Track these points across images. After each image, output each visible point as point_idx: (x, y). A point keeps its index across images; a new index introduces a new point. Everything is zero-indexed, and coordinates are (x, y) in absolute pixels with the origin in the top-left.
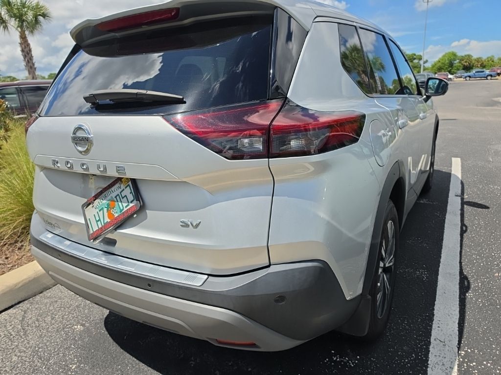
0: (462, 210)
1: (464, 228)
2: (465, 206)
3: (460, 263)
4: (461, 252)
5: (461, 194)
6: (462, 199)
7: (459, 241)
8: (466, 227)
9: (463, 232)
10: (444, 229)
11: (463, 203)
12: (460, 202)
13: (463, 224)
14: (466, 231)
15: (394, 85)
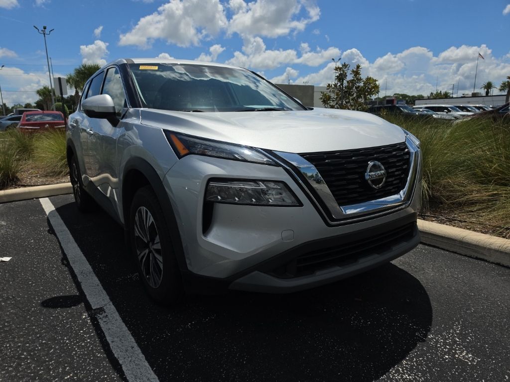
0: (78, 285)
1: (65, 262)
2: (76, 292)
3: (57, 238)
4: (60, 243)
6: (88, 307)
7: (65, 250)
8: (63, 264)
9: (65, 258)
10: (83, 254)
11: (81, 298)
13: (68, 265)
14: (62, 260)
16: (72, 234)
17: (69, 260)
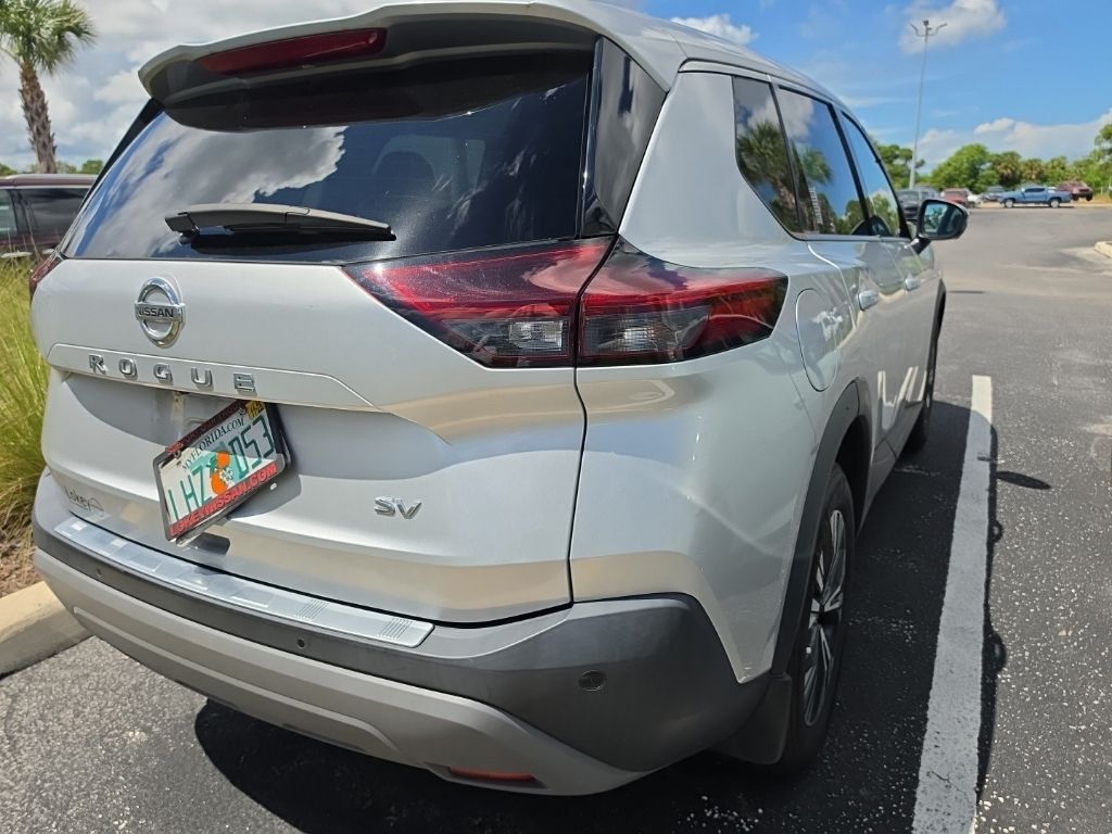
0: (993, 489)
1: (996, 531)
2: (999, 482)
3: (987, 606)
4: (988, 583)
5: (992, 455)
6: (993, 467)
7: (985, 558)
8: (1000, 527)
9: (993, 539)
11: (996, 475)
12: (988, 472)
13: (993, 522)
14: (1000, 536)
15: (849, 214)
16: (941, 603)
17: (986, 532)
